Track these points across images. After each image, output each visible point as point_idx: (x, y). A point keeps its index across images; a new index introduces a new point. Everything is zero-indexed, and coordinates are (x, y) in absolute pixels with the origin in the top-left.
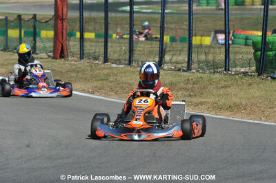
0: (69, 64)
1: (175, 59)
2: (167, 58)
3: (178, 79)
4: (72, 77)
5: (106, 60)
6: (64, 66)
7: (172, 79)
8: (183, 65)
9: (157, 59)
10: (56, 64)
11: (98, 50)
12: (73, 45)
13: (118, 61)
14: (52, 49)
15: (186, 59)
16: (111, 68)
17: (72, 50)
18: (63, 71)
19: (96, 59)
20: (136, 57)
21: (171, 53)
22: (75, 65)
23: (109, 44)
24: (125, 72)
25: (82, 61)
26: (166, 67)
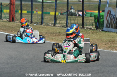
0: (16, 24)
1: (61, 22)
2: (58, 22)
3: (62, 31)
4: (17, 29)
5: (31, 22)
6: (13, 25)
7: (59, 30)
8: (64, 25)
9: (53, 22)
10: (10, 24)
11: (28, 18)
12: (17, 16)
13: (37, 23)
14: (9, 18)
15: (66, 22)
16: (34, 26)
17: (17, 18)
18: (13, 27)
20: (44, 21)
21: (59, 20)
22: (18, 24)
23: (33, 16)
24: (40, 28)
26: (57, 26)
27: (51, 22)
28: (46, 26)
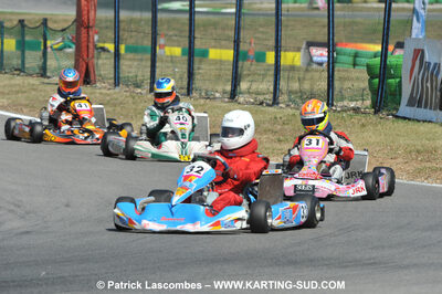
0: (101, 93)
1: (254, 87)
2: (244, 86)
8: (267, 96)
9: (229, 88)
11: (140, 73)
12: (104, 66)
15: (272, 88)
17: (102, 73)
19: (138, 86)
20: (197, 83)
21: (250, 78)
22: (108, 95)
23: (158, 64)
25: (117, 89)
26: (241, 100)
27: (220, 88)
28: (202, 101)
